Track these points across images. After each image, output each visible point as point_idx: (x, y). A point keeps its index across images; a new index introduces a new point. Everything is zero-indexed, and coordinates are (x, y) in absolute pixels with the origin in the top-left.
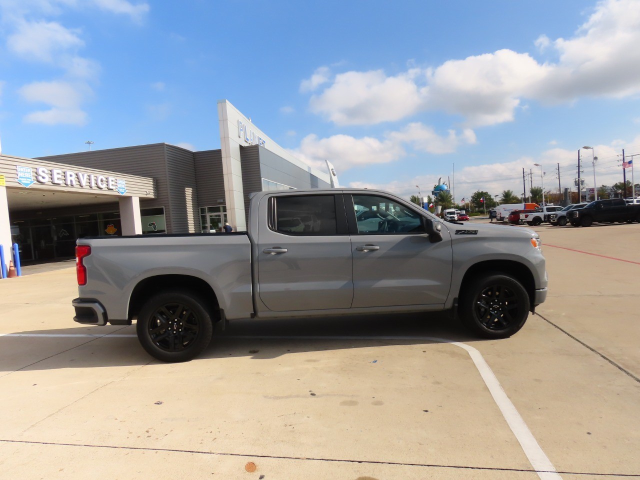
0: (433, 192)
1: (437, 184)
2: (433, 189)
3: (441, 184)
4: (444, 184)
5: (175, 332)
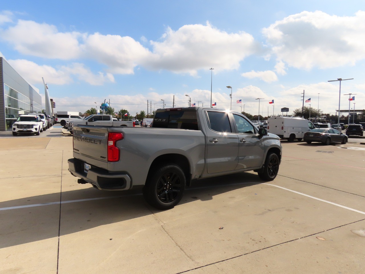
0: (101, 107)
1: (104, 103)
2: (101, 106)
3: (106, 103)
4: (107, 103)
5: (167, 190)
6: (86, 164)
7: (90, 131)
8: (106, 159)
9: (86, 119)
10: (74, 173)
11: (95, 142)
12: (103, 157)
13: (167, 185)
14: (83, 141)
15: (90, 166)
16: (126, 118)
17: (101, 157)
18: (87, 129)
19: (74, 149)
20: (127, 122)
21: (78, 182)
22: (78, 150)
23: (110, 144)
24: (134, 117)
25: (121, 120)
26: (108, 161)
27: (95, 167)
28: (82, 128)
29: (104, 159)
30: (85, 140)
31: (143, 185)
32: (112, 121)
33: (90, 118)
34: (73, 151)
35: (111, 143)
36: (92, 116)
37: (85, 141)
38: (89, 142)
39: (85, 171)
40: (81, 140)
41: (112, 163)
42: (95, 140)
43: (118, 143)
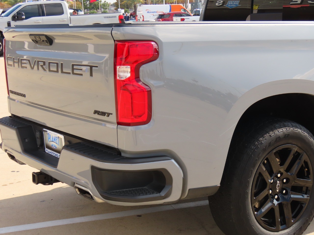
5: (276, 197)
6: (49, 131)
7: (56, 41)
8: (113, 118)
9: (7, 15)
10: (17, 156)
11: (75, 72)
12: (103, 114)
13: (275, 183)
14: (38, 69)
15: (62, 137)
16: (93, 8)
17: (96, 112)
18: (46, 36)
19: (9, 91)
20: (105, 17)
21: (34, 181)
22: (24, 96)
23: (121, 74)
24: (112, 3)
25: (82, 13)
26: (119, 123)
27: (79, 141)
28: (30, 35)
29: (105, 118)
30: (42, 66)
31: (215, 187)
32: (69, 15)
33: (15, 12)
34: (9, 97)
35: (124, 72)
36: (21, 5)
37: (44, 70)
38: (57, 71)
39: (47, 151)
40: (32, 68)
41: (130, 128)
42: (73, 65)
43: (144, 69)
